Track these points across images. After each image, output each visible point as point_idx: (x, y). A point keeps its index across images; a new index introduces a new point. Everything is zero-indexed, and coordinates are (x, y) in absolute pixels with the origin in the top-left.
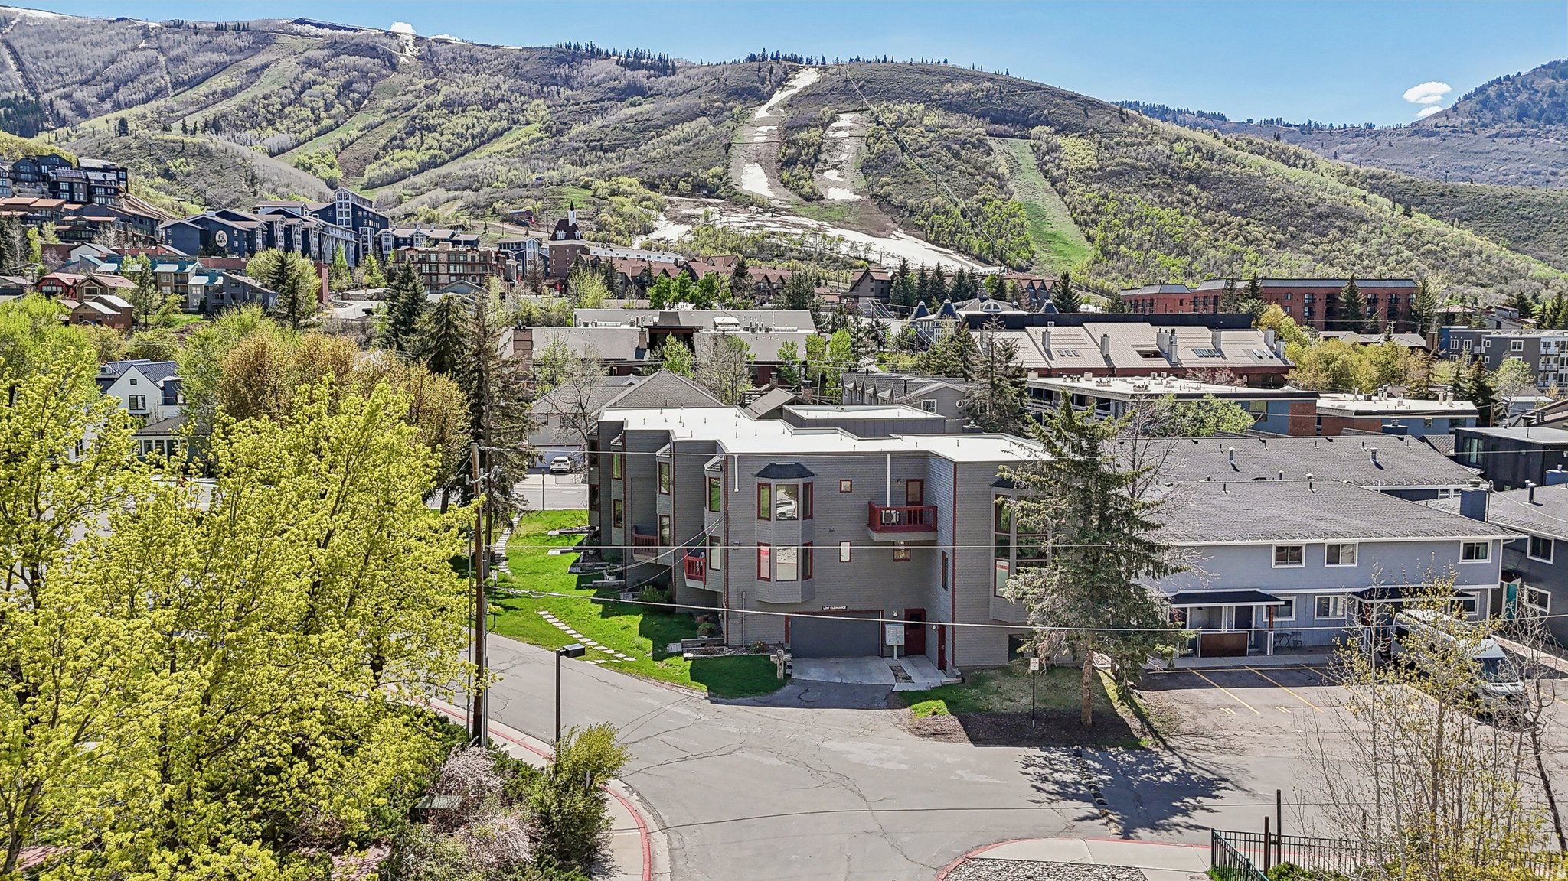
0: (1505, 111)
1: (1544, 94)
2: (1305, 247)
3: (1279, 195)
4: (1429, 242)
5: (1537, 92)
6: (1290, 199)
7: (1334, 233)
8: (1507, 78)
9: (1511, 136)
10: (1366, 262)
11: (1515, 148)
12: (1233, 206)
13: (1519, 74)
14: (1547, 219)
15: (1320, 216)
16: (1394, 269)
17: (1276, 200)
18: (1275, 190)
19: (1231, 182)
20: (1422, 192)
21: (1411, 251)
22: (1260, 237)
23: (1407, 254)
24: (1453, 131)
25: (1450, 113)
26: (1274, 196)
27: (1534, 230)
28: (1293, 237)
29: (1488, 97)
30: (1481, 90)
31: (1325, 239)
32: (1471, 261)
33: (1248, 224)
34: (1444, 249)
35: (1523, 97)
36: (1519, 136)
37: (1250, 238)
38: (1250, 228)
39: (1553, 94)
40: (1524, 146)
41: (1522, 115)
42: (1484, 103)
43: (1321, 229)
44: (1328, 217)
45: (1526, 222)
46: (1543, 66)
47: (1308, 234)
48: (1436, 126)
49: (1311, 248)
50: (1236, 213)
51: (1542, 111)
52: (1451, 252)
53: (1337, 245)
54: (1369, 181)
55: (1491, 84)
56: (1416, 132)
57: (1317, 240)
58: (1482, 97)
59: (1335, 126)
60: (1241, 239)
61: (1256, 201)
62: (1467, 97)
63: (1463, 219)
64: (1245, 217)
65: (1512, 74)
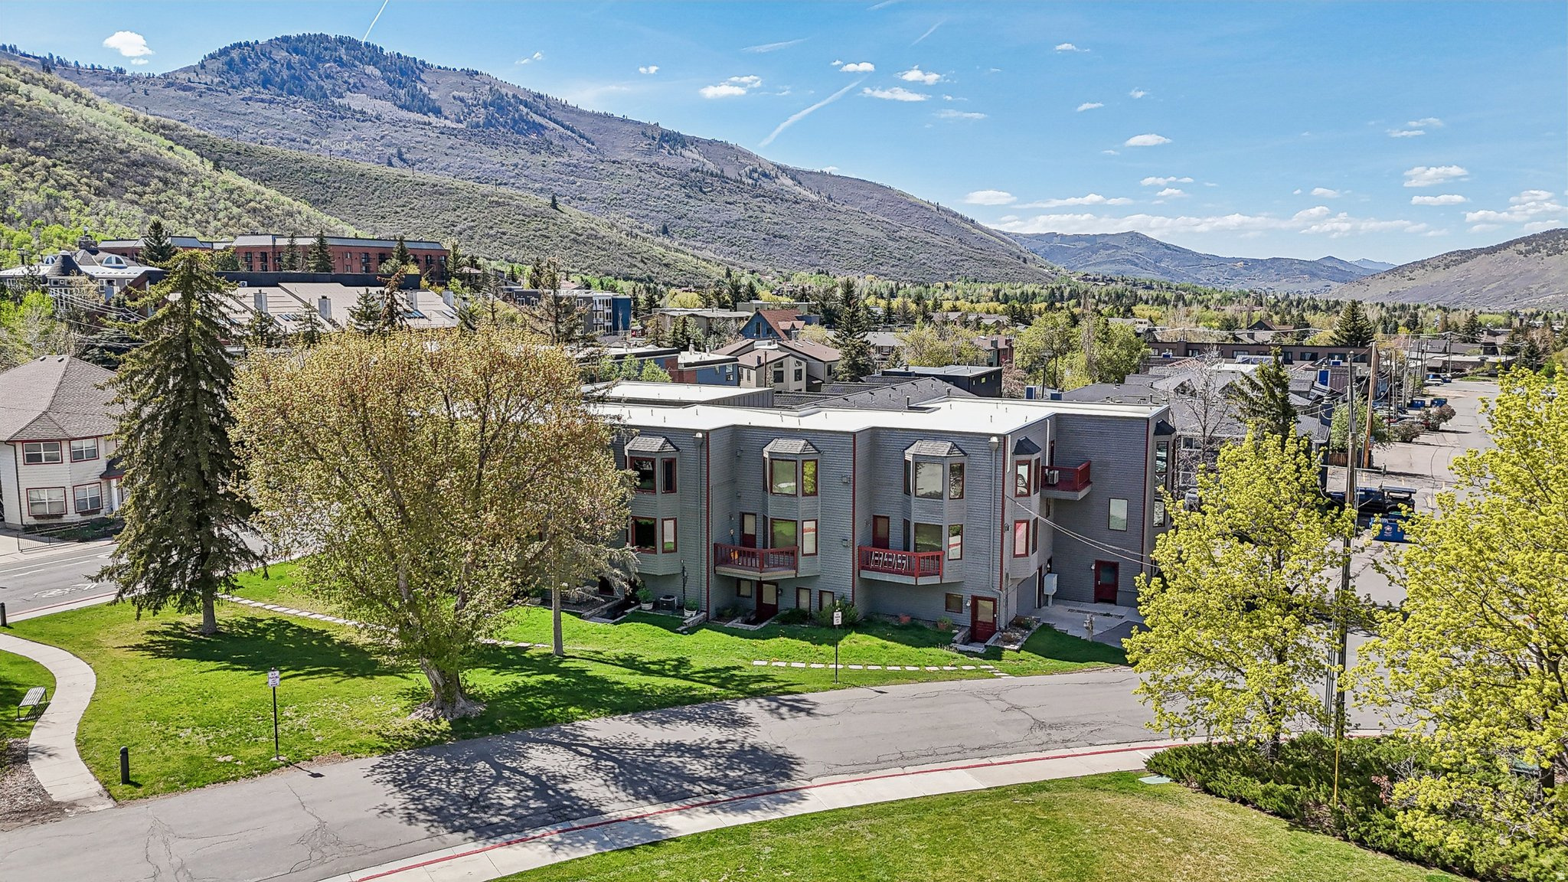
0: (251, 76)
1: (282, 65)
2: (128, 196)
3: (84, 136)
4: (251, 200)
5: (275, 62)
6: (97, 142)
7: (155, 184)
8: (247, 44)
9: (262, 101)
10: (198, 216)
11: (268, 113)
12: (31, 144)
13: (257, 42)
14: (337, 185)
15: (135, 163)
16: (227, 225)
17: (82, 142)
18: (76, 130)
19: (20, 115)
20: (217, 148)
21: (239, 207)
22: (75, 182)
23: (235, 210)
24: (208, 89)
25: (198, 70)
26: (78, 136)
27: (329, 195)
28: (112, 184)
29: (232, 59)
30: (225, 52)
31: (148, 189)
32: (295, 220)
33: (55, 165)
34: (267, 207)
35: (265, 65)
36: (271, 102)
37: (63, 182)
38: (59, 170)
39: (290, 67)
40: (275, 112)
41: (266, 83)
42: (230, 64)
43: (140, 178)
44: (143, 165)
45: (320, 186)
46: (277, 39)
47: (127, 183)
48: (189, 81)
49: (135, 197)
50: (36, 151)
51: (284, 82)
52: (276, 211)
53: (163, 197)
54: (161, 130)
55: (233, 47)
56: (169, 85)
57: (139, 189)
58: (224, 59)
59: (82, 65)
60: (52, 182)
61: (57, 141)
62: (212, 57)
63: (265, 179)
64: (49, 158)
65: (252, 41)
